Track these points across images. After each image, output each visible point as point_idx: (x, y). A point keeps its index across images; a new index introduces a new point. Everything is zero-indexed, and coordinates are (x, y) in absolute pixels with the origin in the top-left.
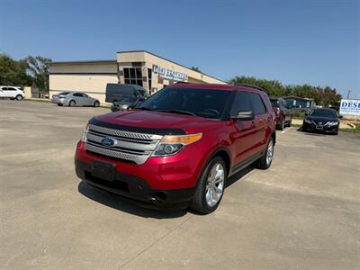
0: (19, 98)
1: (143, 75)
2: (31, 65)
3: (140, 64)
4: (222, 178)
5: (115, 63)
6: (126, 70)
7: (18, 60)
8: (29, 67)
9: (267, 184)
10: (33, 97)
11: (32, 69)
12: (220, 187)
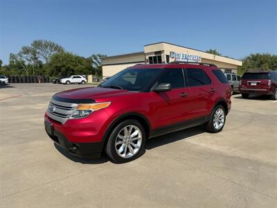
0: (83, 83)
1: (163, 61)
2: (94, 60)
3: (160, 52)
4: (140, 136)
5: (143, 54)
6: (150, 58)
7: (86, 58)
8: (93, 62)
9: (202, 145)
10: (93, 81)
11: (95, 63)
12: (139, 144)
